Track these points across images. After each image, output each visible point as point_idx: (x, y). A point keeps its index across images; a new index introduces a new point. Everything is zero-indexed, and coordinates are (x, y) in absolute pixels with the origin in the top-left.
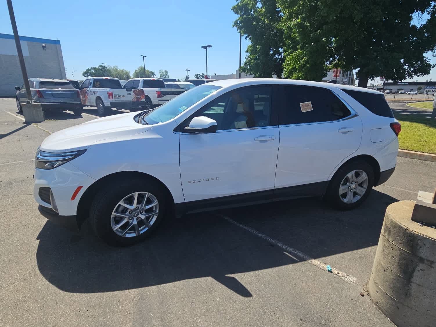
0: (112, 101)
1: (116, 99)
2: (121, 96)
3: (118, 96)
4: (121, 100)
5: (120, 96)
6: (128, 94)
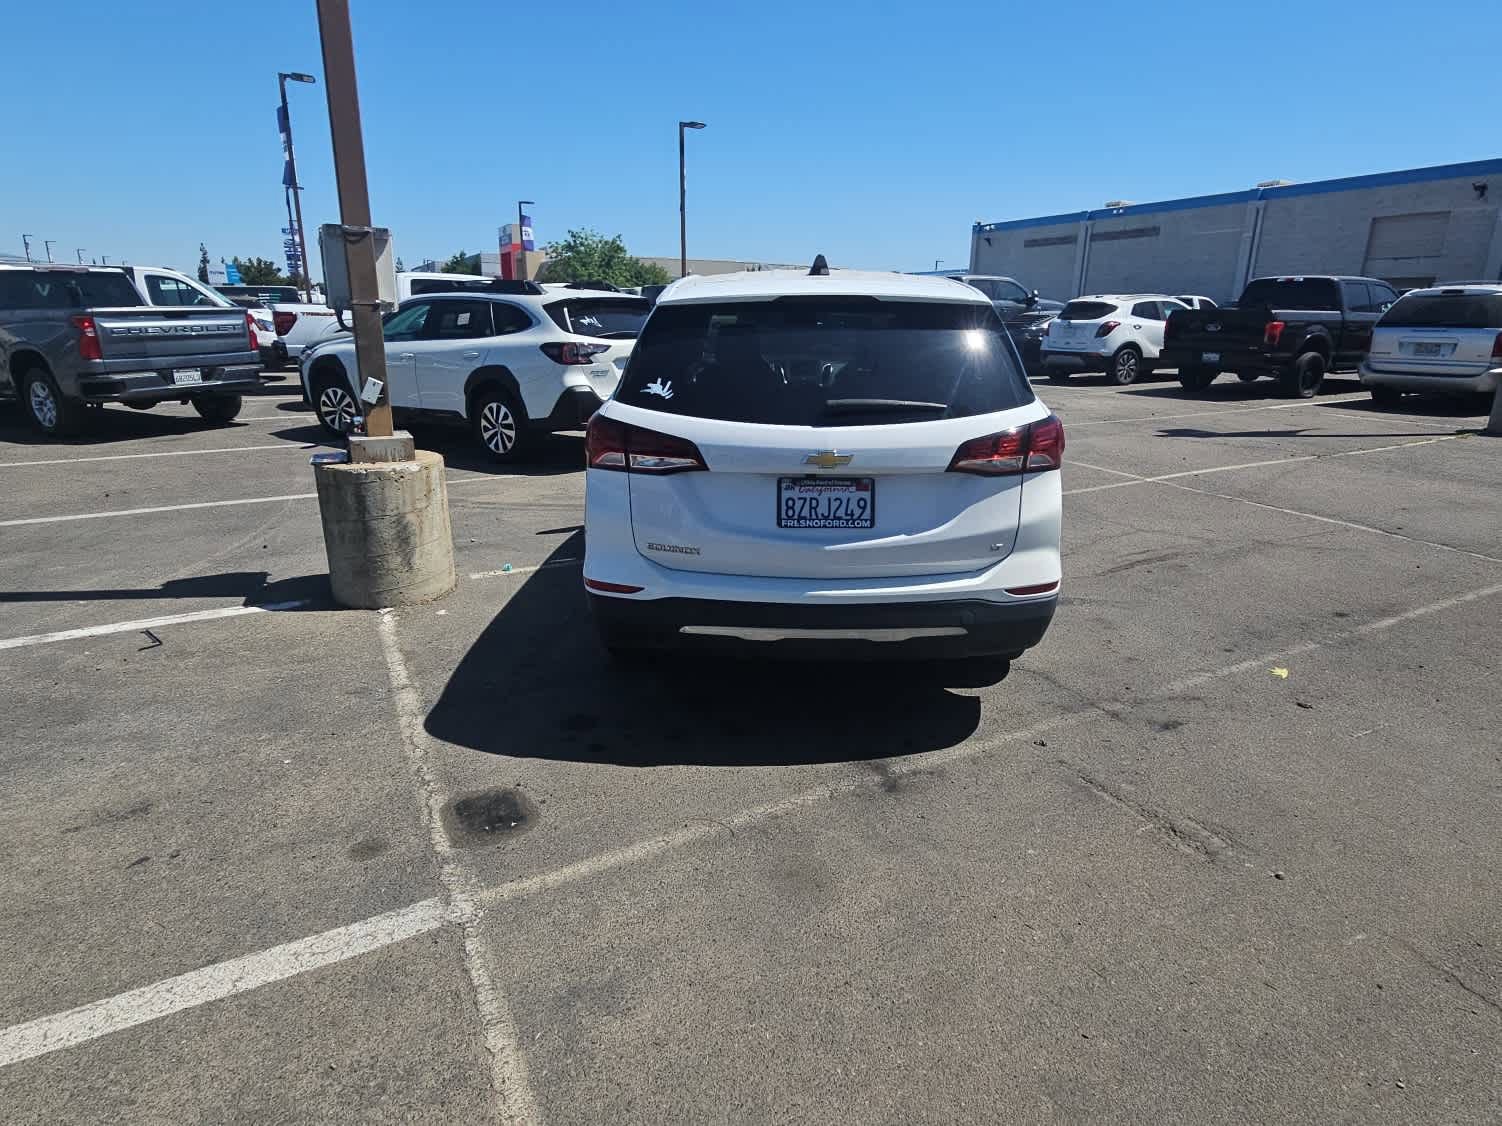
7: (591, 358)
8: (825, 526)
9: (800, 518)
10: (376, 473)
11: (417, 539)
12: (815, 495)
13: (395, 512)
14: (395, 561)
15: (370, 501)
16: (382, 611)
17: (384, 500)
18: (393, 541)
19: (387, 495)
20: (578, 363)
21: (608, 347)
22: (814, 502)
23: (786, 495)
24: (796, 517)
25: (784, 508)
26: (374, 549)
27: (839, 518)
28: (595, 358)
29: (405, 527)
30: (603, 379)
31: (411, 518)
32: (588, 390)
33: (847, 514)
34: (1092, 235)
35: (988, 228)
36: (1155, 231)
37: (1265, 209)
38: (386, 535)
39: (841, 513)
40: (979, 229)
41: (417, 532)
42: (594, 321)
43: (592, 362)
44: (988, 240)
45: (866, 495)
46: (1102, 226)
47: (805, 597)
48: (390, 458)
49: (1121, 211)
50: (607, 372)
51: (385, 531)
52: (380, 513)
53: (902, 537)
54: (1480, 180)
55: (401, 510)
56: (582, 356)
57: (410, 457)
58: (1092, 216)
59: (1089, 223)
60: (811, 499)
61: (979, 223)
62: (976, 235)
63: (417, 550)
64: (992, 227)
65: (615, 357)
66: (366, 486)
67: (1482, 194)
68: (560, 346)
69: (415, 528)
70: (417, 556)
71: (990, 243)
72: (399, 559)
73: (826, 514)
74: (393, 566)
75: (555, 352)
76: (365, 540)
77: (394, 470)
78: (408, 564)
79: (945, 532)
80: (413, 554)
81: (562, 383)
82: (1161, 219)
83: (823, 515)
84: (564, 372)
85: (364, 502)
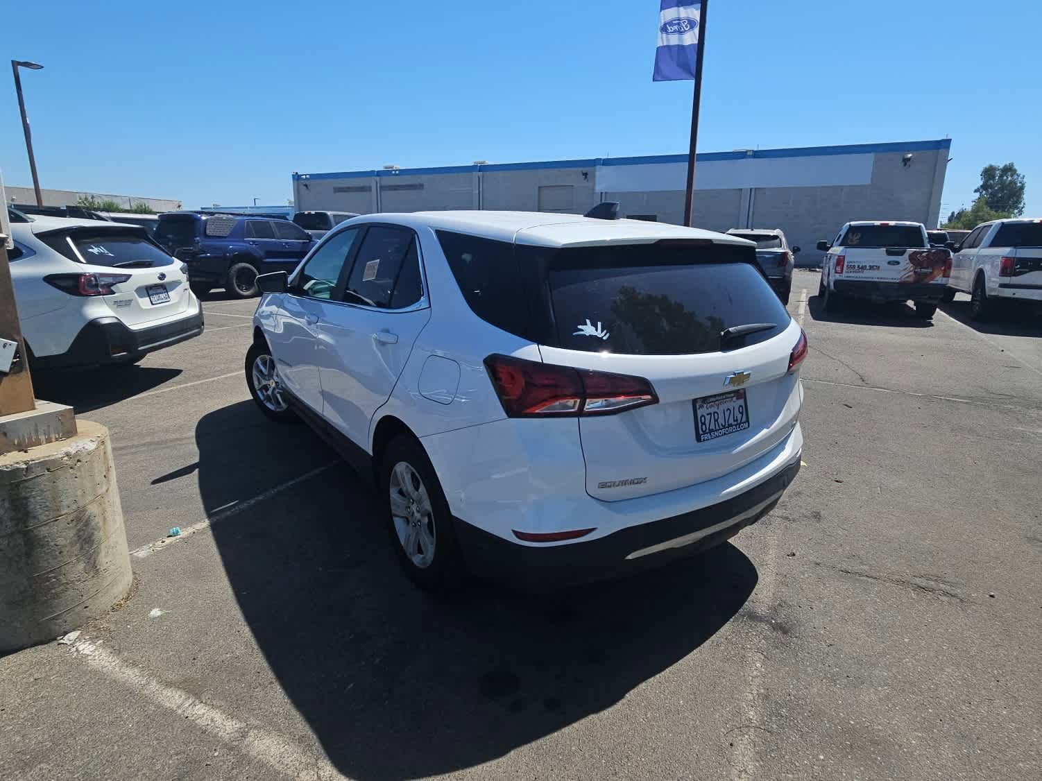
0: (841, 278)
1: (851, 275)
2: (868, 268)
3: (858, 266)
4: (865, 278)
5: (863, 268)
6: (889, 263)
7: (113, 288)
8: (725, 434)
9: (711, 431)
10: (42, 464)
11: (101, 533)
12: (716, 410)
13: (74, 507)
14: (77, 568)
15: (35, 504)
16: (66, 640)
17: (56, 497)
18: (72, 544)
19: (61, 487)
20: (99, 294)
21: (129, 276)
22: (716, 414)
23: (700, 413)
24: (707, 431)
25: (700, 425)
26: (45, 564)
27: (731, 425)
28: (118, 288)
29: (87, 524)
30: (126, 309)
31: (93, 509)
32: (116, 321)
33: (734, 421)
34: (381, 187)
35: (304, 177)
36: (421, 186)
37: (483, 177)
38: (61, 541)
39: (731, 421)
40: (297, 177)
41: (101, 524)
42: (103, 250)
43: (114, 293)
44: (306, 186)
45: (741, 402)
46: (387, 181)
47: (722, 497)
48: (42, 438)
49: (397, 172)
50: (130, 301)
51: (61, 534)
52: (52, 514)
53: (765, 431)
54: (585, 170)
55: (81, 504)
56: (102, 286)
57: (71, 432)
58: (379, 174)
59: (378, 178)
60: (714, 413)
61: (297, 173)
62: (296, 182)
63: (103, 546)
64: (308, 176)
65: (138, 285)
66: (27, 484)
67: (586, 177)
68: (76, 277)
69: (99, 520)
70: (103, 554)
71: (307, 188)
72: (81, 566)
73: (724, 424)
74: (72, 577)
75: (69, 283)
76: (28, 555)
77: (68, 454)
78: (93, 567)
79: (781, 421)
80: (99, 553)
81: (81, 315)
82: (423, 179)
83: (722, 425)
84: (82, 305)
85: (26, 506)
